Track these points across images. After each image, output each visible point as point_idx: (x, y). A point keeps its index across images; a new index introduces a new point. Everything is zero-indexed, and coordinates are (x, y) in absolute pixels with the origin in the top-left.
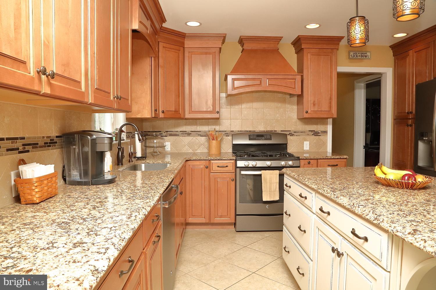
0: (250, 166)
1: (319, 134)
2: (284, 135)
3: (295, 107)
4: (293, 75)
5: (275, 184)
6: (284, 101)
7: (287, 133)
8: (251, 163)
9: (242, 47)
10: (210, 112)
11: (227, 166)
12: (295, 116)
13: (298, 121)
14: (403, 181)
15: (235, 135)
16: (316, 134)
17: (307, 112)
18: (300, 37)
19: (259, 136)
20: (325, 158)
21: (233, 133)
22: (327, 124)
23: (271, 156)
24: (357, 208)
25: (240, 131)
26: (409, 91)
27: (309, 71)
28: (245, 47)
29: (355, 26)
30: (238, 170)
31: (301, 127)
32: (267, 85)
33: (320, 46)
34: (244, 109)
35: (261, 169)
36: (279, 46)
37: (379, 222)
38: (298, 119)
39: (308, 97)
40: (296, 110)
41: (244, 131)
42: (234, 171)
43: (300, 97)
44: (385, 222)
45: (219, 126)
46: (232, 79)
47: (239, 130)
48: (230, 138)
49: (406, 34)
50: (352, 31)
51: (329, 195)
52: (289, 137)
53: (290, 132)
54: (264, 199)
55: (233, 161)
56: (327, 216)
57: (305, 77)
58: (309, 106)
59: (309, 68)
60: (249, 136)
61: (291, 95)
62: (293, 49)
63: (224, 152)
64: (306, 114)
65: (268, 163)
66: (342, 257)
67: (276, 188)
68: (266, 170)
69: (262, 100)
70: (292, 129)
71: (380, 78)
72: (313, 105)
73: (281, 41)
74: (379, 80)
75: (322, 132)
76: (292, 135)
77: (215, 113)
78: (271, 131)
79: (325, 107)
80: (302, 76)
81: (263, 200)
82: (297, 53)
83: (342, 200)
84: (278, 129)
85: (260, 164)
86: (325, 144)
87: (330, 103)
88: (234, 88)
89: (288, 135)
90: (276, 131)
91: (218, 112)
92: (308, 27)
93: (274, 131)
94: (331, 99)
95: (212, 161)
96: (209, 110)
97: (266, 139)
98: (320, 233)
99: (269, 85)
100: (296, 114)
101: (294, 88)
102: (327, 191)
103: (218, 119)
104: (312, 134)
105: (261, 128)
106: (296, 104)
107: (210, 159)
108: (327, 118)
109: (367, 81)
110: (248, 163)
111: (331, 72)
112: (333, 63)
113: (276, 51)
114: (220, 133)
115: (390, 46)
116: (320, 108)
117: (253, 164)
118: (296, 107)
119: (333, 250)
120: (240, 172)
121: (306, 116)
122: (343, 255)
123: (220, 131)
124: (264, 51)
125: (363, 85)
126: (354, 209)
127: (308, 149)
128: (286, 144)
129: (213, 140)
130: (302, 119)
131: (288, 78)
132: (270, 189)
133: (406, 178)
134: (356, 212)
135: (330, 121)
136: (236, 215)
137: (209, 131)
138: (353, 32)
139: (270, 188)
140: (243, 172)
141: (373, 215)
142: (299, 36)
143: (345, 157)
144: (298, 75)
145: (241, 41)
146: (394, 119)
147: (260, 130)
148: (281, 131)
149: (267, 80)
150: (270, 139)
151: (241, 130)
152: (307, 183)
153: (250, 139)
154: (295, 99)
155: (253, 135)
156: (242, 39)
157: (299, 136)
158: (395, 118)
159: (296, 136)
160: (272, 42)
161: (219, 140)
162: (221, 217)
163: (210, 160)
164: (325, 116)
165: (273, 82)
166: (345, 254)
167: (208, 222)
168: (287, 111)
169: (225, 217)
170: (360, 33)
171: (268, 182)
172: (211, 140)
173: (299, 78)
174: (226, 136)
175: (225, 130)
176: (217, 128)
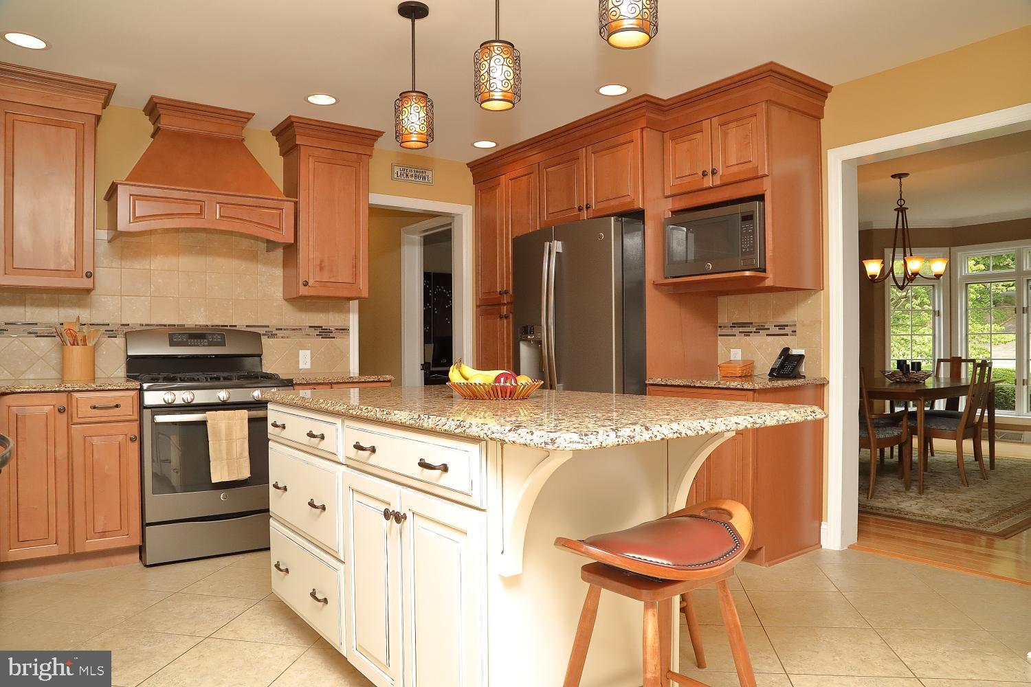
0: (179, 401)
1: (331, 335)
2: (253, 336)
3: (279, 272)
4: (278, 200)
5: (239, 442)
6: (253, 257)
7: (262, 331)
8: (181, 397)
9: (154, 124)
10: (69, 274)
11: (117, 406)
12: (278, 292)
13: (284, 303)
14: (497, 384)
15: (131, 334)
16: (325, 333)
17: (306, 284)
18: (293, 119)
19: (197, 336)
20: (346, 381)
21: (126, 329)
22: (348, 312)
23: (226, 379)
24: (426, 420)
25: (147, 325)
26: (501, 252)
27: (311, 197)
28: (164, 123)
29: (409, 108)
30: (147, 413)
31: (293, 317)
32: (218, 217)
33: (334, 145)
34: (156, 273)
35: (204, 408)
36: (245, 134)
37: (464, 429)
38: (286, 300)
39: (308, 252)
40: (282, 281)
41: (157, 325)
42: (136, 417)
43: (291, 250)
44: (473, 426)
45: (88, 311)
46: (131, 195)
47: (144, 323)
48: (119, 341)
49: (494, 144)
50: (404, 117)
51: (372, 413)
52: (264, 340)
53: (267, 329)
54: (215, 479)
55: (133, 393)
56: (370, 455)
57: (302, 206)
58: (311, 270)
59: (311, 191)
60: (171, 336)
61: (271, 245)
62: (275, 146)
63: (104, 376)
64: (303, 287)
65: (222, 395)
66: (403, 522)
67: (242, 451)
68: (216, 410)
69: (203, 250)
70: (273, 321)
71: (450, 224)
72: (318, 268)
73: (251, 121)
74: (448, 230)
75: (337, 329)
76: (272, 336)
77: (82, 277)
78: (222, 326)
79: (344, 275)
80: (296, 203)
81: (213, 482)
82: (284, 153)
83: (398, 416)
84: (241, 322)
85: (201, 397)
86: (345, 355)
87: (355, 266)
88: (135, 218)
89: (264, 335)
90: (235, 326)
91: (89, 275)
92: (311, 99)
93: (230, 326)
94: (356, 257)
95: (76, 395)
96: (63, 268)
97: (211, 344)
98: (358, 497)
99: (221, 216)
100: (281, 289)
101: (279, 229)
102: (367, 408)
103: (88, 291)
104: (317, 335)
105: (197, 318)
106: (281, 265)
107: (71, 389)
108: (349, 299)
109: (425, 231)
110: (172, 396)
111: (357, 202)
112: (361, 184)
113: (239, 143)
114: (93, 329)
115: (467, 164)
116: (333, 277)
117: (185, 399)
118: (282, 274)
119: (387, 515)
120: (153, 419)
121: (304, 291)
122: (405, 518)
123: (93, 324)
124: (209, 139)
125: (417, 238)
126: (421, 422)
127: (308, 366)
128: (260, 356)
129: (74, 344)
130: (294, 298)
131: (266, 206)
132: (227, 454)
133: (502, 379)
134: (425, 425)
135: (354, 304)
136: (144, 525)
137: (62, 324)
138: (406, 119)
139: (229, 451)
140: (160, 419)
141: (453, 423)
142: (290, 117)
143: (388, 377)
144: (288, 201)
145: (154, 109)
146: (478, 306)
147: (197, 323)
148: (247, 326)
149: (218, 206)
150: (223, 344)
151: (149, 323)
152: (323, 406)
153: (172, 344)
154: (279, 253)
155: (178, 335)
156: (156, 103)
157: (288, 337)
158: (478, 304)
159: (282, 337)
160: (227, 122)
161: (90, 344)
162: (103, 534)
163: (70, 392)
164: (345, 294)
165: (233, 212)
166: (409, 515)
167: (66, 551)
168: (261, 282)
169: (113, 533)
170: (418, 123)
171: (223, 437)
172: (69, 345)
173: (289, 207)
174: (109, 337)
175: (107, 322)
176: (85, 315)
